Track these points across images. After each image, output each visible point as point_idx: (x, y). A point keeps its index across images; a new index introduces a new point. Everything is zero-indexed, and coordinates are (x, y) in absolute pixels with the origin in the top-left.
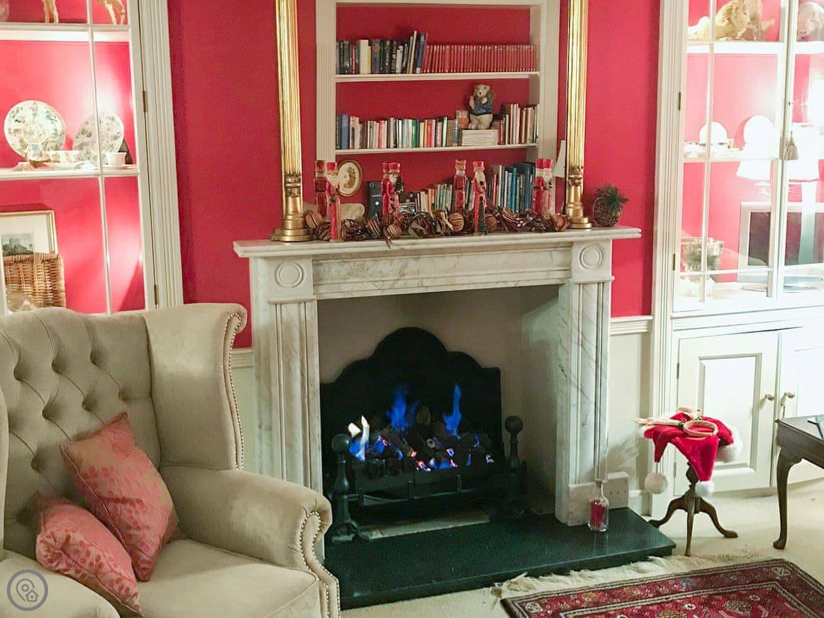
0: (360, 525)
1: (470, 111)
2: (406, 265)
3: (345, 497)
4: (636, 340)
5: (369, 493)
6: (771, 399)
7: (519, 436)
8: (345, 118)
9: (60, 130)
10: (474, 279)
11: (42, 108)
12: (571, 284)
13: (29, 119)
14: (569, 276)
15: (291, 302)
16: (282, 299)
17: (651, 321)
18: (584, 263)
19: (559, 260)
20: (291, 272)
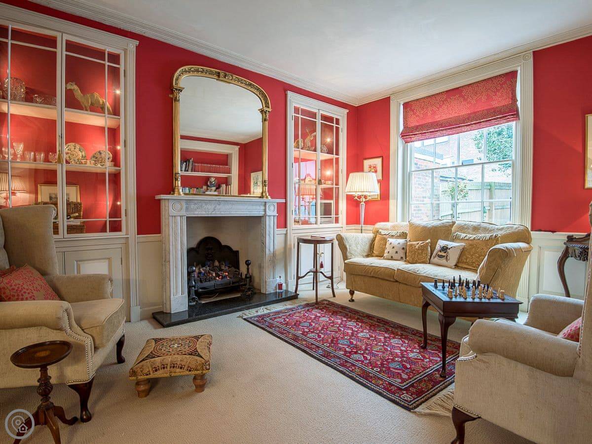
0: (198, 298)
1: (208, 186)
2: (216, 207)
3: (193, 288)
4: (283, 236)
5: (201, 288)
7: (250, 266)
9: (84, 155)
10: (237, 213)
11: (78, 146)
12: (266, 216)
13: (73, 149)
14: (265, 213)
15: (178, 216)
16: (175, 215)
17: (287, 230)
18: (269, 209)
19: (263, 208)
20: (178, 206)
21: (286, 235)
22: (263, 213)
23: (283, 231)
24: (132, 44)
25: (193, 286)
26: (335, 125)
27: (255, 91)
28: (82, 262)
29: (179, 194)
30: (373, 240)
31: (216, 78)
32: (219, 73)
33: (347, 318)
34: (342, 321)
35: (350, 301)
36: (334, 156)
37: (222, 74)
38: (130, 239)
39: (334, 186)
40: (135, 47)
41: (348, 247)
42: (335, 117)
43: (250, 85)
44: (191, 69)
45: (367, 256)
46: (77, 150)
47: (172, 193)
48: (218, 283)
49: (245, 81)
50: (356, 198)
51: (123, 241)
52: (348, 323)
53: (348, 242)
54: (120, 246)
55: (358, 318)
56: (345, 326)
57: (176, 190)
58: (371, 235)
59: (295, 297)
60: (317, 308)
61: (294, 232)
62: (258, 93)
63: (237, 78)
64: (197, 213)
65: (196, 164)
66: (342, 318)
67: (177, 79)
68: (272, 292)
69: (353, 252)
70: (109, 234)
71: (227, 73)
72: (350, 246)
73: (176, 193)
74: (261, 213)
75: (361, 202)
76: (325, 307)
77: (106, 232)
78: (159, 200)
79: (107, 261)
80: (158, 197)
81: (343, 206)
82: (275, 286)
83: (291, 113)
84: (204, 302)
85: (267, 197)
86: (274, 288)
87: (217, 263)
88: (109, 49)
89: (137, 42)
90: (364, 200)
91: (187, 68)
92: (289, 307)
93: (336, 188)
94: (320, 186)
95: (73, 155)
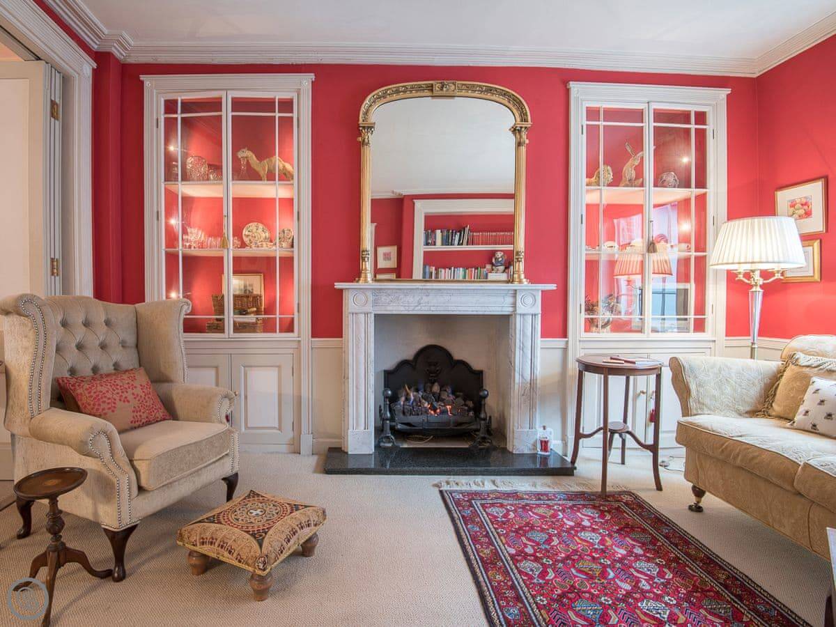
0: (395, 438)
1: (493, 265)
3: (388, 422)
4: (559, 351)
5: (402, 423)
6: (643, 393)
8: (427, 267)
9: (267, 237)
11: (261, 226)
12: (515, 314)
13: (254, 230)
14: (515, 310)
15: (361, 313)
16: (357, 311)
17: (567, 341)
18: (523, 303)
19: (509, 300)
20: (362, 297)
21: (565, 350)
22: (511, 309)
23: (560, 342)
24: (306, 81)
25: (387, 420)
26: (693, 126)
27: (500, 99)
28: (250, 368)
29: (366, 281)
30: (777, 377)
31: (429, 94)
32: (432, 86)
33: (646, 551)
34: (630, 553)
35: (690, 508)
36: (693, 192)
37: (437, 85)
38: (302, 342)
39: (693, 254)
40: (311, 84)
41: (693, 387)
42: (693, 109)
43: (489, 90)
44: (386, 92)
45: (753, 413)
46: (260, 230)
47: (357, 279)
48: (431, 419)
49: (480, 86)
50: (741, 277)
51: (295, 345)
52: (637, 565)
53: (696, 377)
54: (291, 351)
55: (677, 559)
56: (626, 568)
57: (363, 275)
58: (774, 365)
59: (566, 471)
60: (594, 507)
61: (583, 345)
62: (506, 102)
63: (463, 84)
64: (389, 308)
65: (474, 234)
66: (634, 546)
67: (366, 113)
68: (526, 452)
69: (707, 401)
70: (278, 336)
71: (445, 82)
72: (699, 385)
73: (362, 279)
74: (505, 309)
75: (751, 286)
76: (618, 509)
77: (276, 332)
78: (341, 291)
79: (277, 369)
80: (338, 285)
81: (717, 296)
82: (532, 441)
83: (578, 121)
84: (405, 446)
85: (520, 282)
86: (531, 447)
87: (436, 388)
88: (278, 96)
89: (312, 76)
90: (761, 282)
91: (379, 91)
92: (539, 489)
93: (696, 258)
94: (651, 254)
95: (255, 237)
